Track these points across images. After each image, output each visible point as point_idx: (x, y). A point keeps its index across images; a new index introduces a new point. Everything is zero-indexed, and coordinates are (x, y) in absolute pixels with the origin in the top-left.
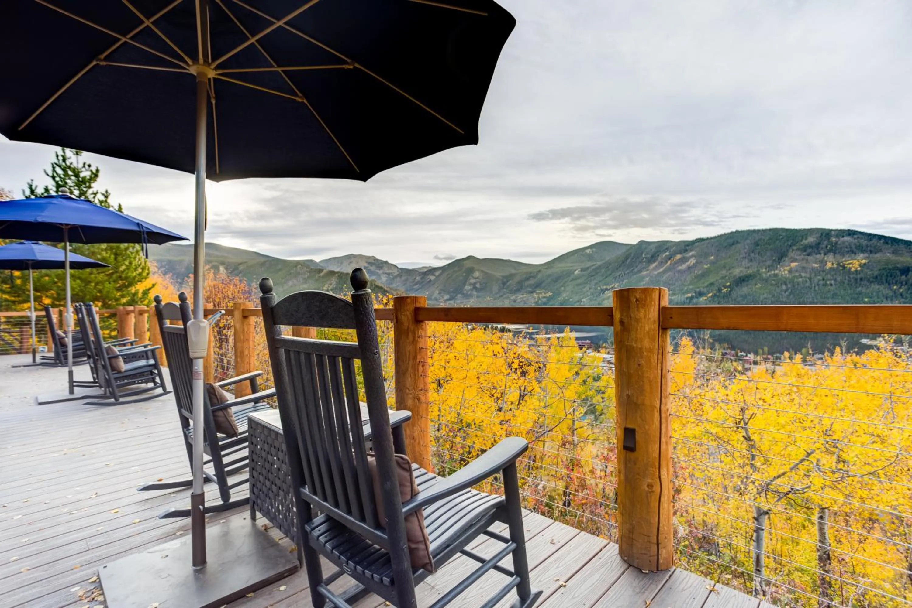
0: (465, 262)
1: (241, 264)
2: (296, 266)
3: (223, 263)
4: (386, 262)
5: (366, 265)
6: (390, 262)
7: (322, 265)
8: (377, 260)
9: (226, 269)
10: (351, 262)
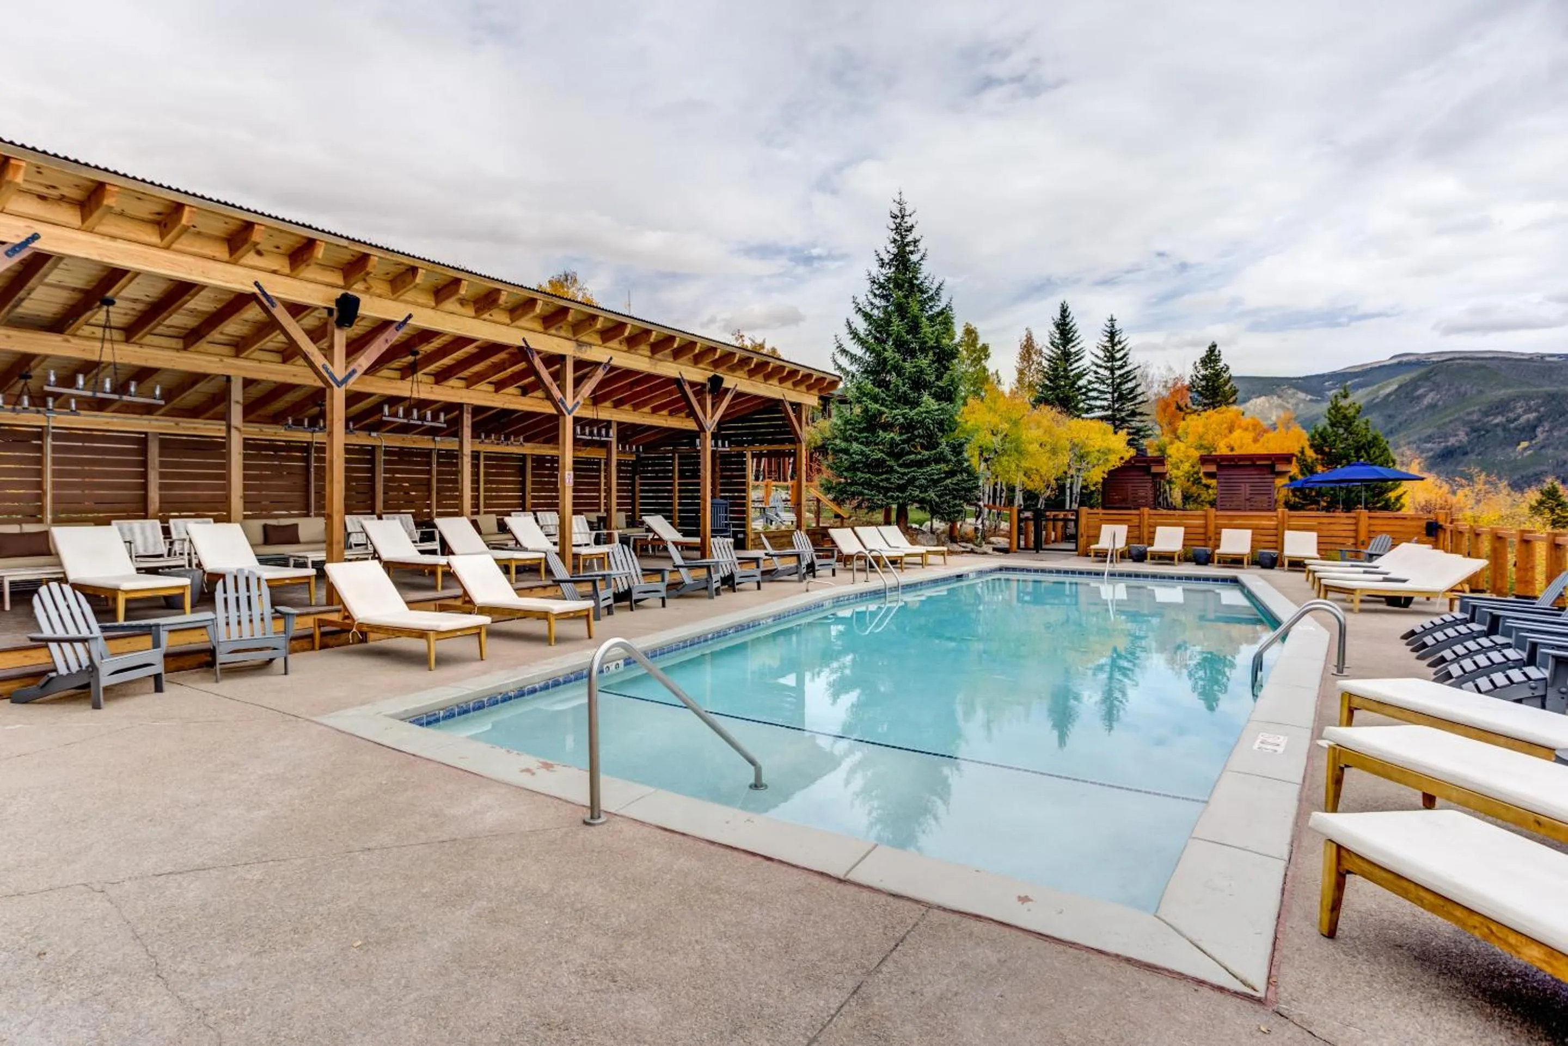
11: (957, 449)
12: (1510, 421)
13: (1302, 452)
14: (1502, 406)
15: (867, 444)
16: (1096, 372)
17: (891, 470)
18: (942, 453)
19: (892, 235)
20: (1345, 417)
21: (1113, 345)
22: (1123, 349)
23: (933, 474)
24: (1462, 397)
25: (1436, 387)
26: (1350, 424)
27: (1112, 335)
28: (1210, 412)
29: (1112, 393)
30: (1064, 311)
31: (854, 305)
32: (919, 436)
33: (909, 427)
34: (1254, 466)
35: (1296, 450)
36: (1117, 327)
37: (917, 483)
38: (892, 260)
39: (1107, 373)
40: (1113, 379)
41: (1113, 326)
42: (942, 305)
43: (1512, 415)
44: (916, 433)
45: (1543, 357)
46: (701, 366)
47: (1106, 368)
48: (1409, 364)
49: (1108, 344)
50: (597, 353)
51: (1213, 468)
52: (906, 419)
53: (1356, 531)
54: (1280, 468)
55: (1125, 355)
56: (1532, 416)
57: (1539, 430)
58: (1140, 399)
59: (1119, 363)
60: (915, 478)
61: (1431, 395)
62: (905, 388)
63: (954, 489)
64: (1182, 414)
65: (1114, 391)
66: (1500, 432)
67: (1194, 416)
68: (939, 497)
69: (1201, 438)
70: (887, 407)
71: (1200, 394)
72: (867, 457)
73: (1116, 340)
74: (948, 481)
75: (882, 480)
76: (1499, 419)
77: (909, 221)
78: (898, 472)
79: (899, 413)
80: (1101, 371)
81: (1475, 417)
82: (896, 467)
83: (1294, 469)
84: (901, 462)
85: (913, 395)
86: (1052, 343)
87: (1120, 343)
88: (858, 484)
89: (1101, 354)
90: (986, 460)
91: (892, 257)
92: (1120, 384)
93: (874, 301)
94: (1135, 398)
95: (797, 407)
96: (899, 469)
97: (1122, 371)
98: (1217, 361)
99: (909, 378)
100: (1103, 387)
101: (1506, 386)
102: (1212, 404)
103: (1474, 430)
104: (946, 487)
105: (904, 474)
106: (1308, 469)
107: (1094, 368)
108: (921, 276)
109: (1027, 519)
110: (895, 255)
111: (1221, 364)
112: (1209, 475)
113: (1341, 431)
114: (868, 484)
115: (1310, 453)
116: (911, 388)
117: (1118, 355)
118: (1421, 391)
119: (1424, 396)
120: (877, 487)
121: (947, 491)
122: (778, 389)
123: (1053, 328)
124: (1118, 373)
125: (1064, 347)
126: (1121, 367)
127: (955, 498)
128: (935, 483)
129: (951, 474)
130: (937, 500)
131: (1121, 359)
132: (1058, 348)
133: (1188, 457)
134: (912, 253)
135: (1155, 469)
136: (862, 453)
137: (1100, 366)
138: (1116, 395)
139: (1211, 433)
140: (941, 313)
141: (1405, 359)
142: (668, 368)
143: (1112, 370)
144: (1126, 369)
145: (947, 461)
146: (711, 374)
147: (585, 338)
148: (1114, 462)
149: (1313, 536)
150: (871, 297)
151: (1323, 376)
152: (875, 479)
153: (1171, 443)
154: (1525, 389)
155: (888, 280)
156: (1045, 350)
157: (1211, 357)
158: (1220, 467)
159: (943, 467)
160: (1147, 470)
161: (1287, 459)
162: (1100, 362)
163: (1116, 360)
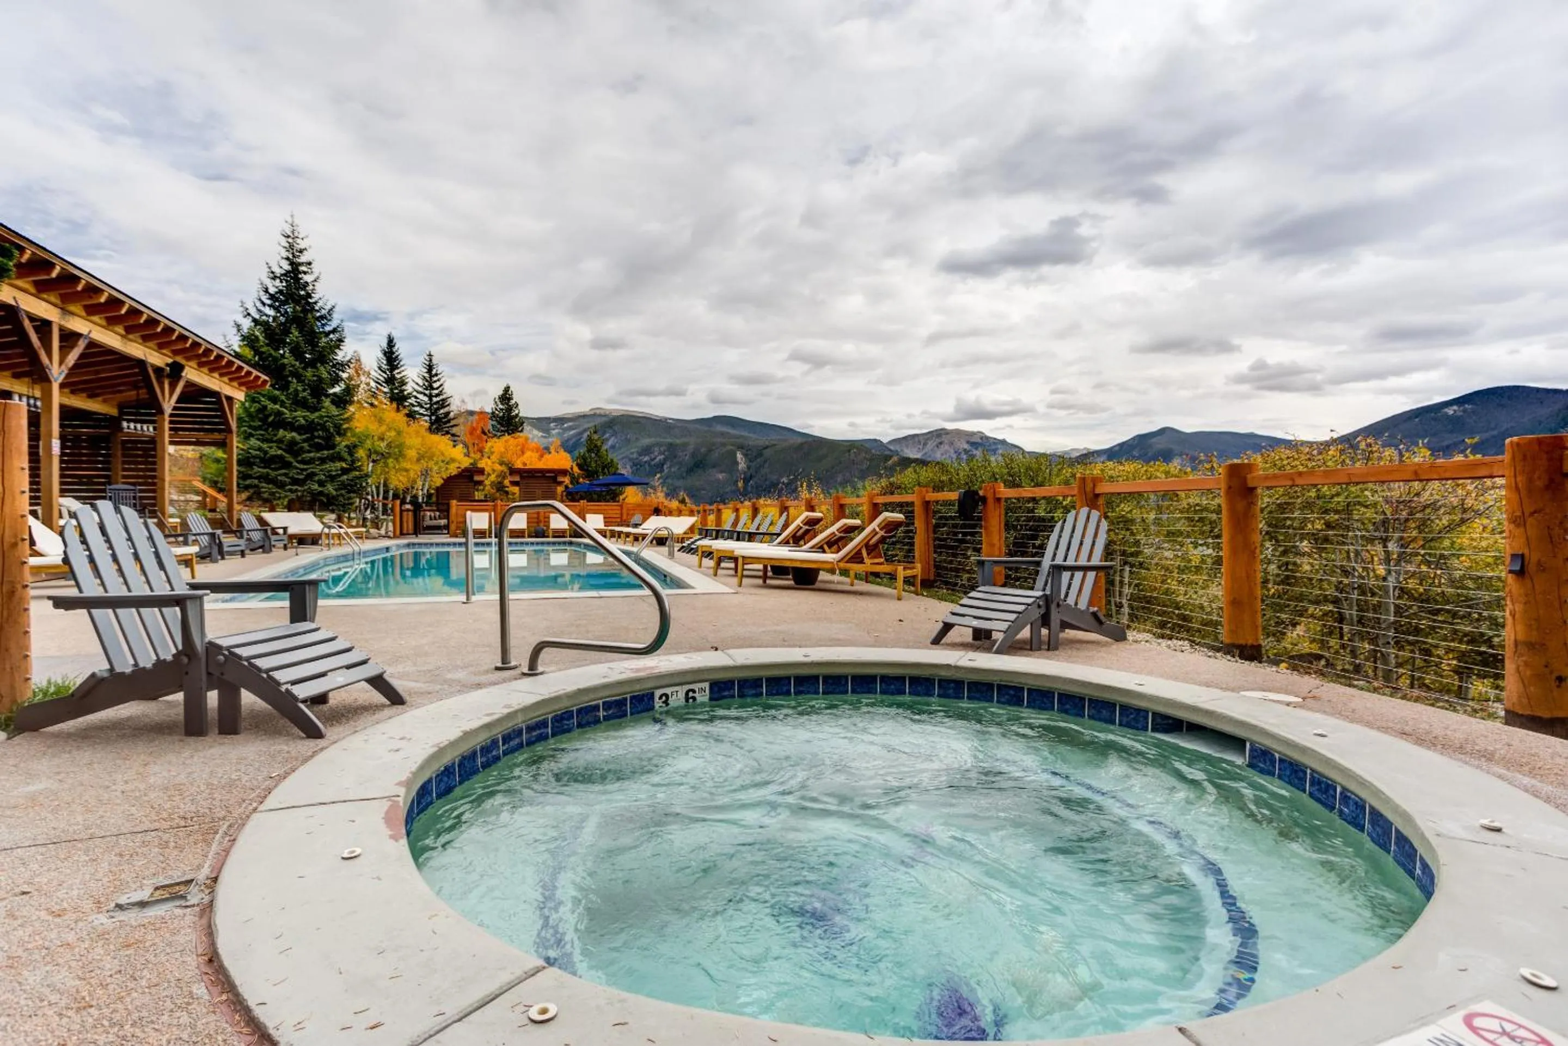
0: (1154, 440)
1: (767, 447)
2: (849, 451)
3: (741, 447)
4: (1003, 442)
5: (966, 446)
6: (1009, 441)
7: (892, 448)
8: (987, 438)
9: (745, 455)
10: (941, 443)
11: (352, 449)
12: (653, 460)
13: (572, 469)
14: (647, 450)
15: (263, 441)
16: (416, 397)
17: (288, 465)
18: (339, 453)
19: (285, 254)
20: (596, 446)
21: (431, 376)
22: (439, 380)
23: (331, 471)
24: (628, 441)
25: (615, 434)
26: (598, 451)
27: (430, 368)
28: (507, 437)
29: (430, 416)
30: (391, 342)
31: (242, 309)
32: (319, 437)
33: (309, 428)
34: (544, 476)
35: (568, 468)
36: (434, 362)
37: (316, 478)
38: (282, 275)
39: (426, 399)
40: (432, 405)
41: (431, 360)
42: (334, 324)
43: (653, 456)
44: (316, 434)
45: (666, 419)
46: (164, 351)
47: (425, 395)
48: (600, 415)
49: (427, 375)
50: (79, 325)
51: (517, 479)
52: (307, 421)
53: (622, 514)
54: (560, 479)
55: (441, 385)
56: (662, 457)
57: (665, 467)
58: (452, 423)
59: (436, 392)
60: (314, 474)
61: (613, 438)
62: (305, 394)
63: (349, 485)
64: (485, 437)
65: (432, 414)
66: (647, 466)
67: (495, 439)
68: (336, 490)
69: (502, 457)
70: (286, 408)
71: (499, 423)
72: (266, 453)
73: (434, 372)
74: (345, 477)
75: (280, 475)
76: (646, 458)
77: (302, 244)
78: (297, 468)
79: (301, 415)
80: (421, 396)
81: (635, 456)
82: (295, 464)
83: (567, 480)
84: (300, 458)
85: (312, 401)
86: (380, 368)
87: (436, 375)
88: (255, 478)
89: (421, 382)
90: (374, 461)
91: (283, 272)
92: (438, 409)
93: (262, 308)
94: (449, 421)
95: (230, 399)
96: (298, 465)
97: (438, 399)
98: (510, 399)
99: (309, 385)
100: (422, 411)
101: (649, 436)
102: (507, 431)
103: (635, 465)
104: (343, 482)
105: (303, 470)
106: (574, 480)
107: (415, 393)
108: (316, 297)
109: (408, 510)
110: (288, 272)
111: (513, 402)
112: (514, 483)
113: (593, 455)
114: (265, 478)
115: (576, 469)
116: (310, 395)
117: (435, 385)
118: (607, 435)
119: (607, 440)
120: (273, 481)
121: (343, 486)
122: (217, 382)
123: (381, 355)
124: (435, 399)
125: (391, 372)
126: (437, 395)
127: (349, 492)
128: (332, 478)
129: (345, 471)
130: (334, 493)
131: (437, 388)
132: (385, 373)
133: (494, 471)
134: (305, 273)
135: (477, 478)
136: (260, 449)
137: (421, 393)
138: (433, 418)
139: (510, 453)
140: (334, 331)
141: (598, 412)
142: (136, 349)
143: (430, 397)
144: (441, 397)
145: (344, 460)
146: (170, 361)
147: (72, 308)
148: (453, 470)
149: (601, 517)
150: (259, 304)
151: (549, 418)
152: (273, 474)
153: (481, 459)
154: (658, 439)
155: (281, 292)
156: (373, 373)
157: (506, 397)
158: (522, 477)
159: (339, 465)
160: (470, 478)
161: (564, 472)
162: (420, 389)
163: (433, 389)
